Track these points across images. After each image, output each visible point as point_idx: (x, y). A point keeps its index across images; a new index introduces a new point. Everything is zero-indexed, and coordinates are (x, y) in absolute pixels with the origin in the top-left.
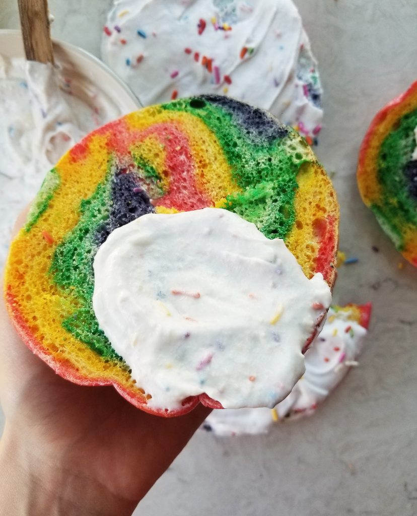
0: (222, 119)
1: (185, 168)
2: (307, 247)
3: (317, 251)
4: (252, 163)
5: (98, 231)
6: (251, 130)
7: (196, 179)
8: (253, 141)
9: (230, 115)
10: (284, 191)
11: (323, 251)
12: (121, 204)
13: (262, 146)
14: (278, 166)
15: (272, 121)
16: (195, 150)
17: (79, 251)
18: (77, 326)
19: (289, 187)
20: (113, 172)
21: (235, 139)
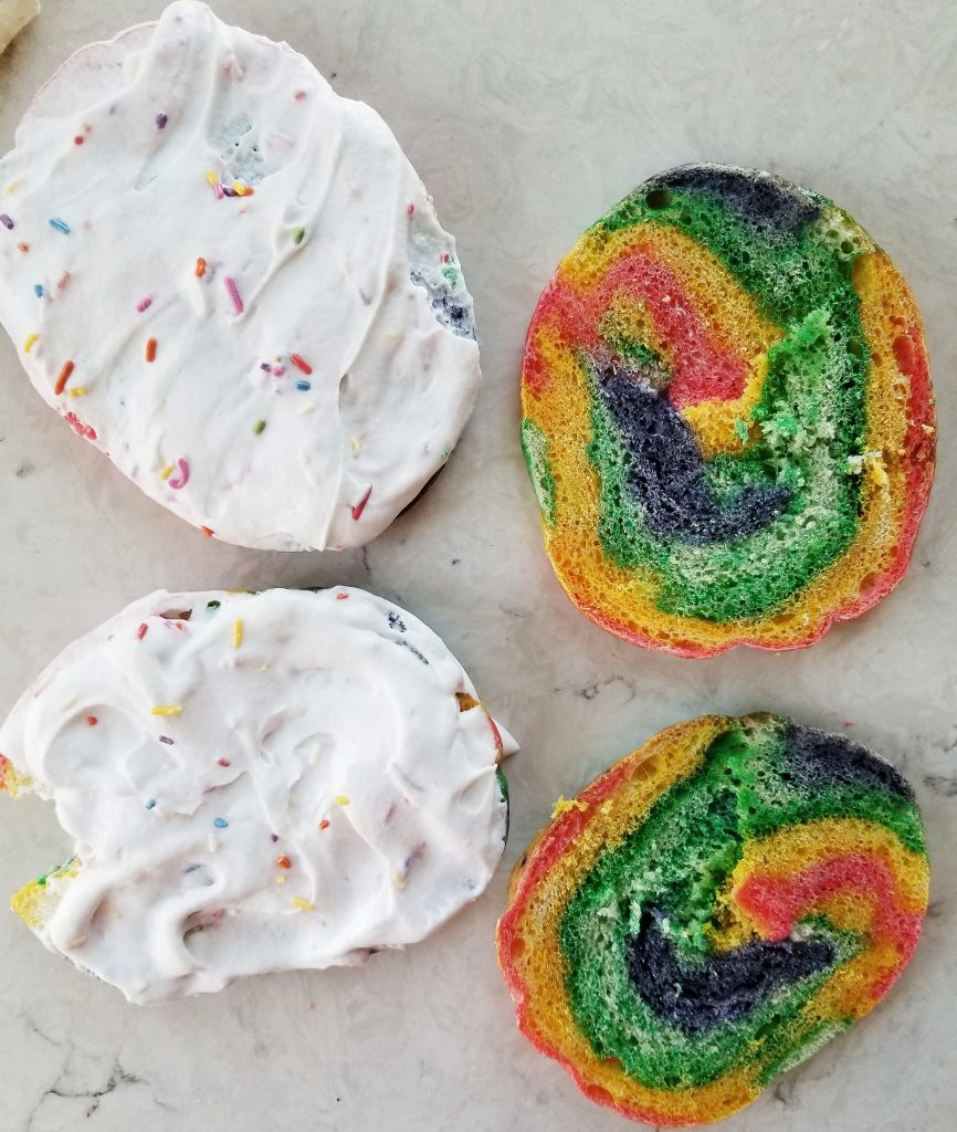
0: (709, 215)
1: (688, 324)
2: (896, 387)
3: (908, 389)
4: (783, 282)
5: (629, 482)
6: (763, 224)
7: (709, 336)
8: (772, 243)
9: (720, 204)
10: (844, 316)
11: (915, 385)
12: (634, 428)
13: (788, 246)
14: (820, 273)
15: (790, 197)
16: (691, 289)
17: (625, 520)
18: (674, 604)
19: (849, 307)
20: (596, 382)
21: (743, 248)
